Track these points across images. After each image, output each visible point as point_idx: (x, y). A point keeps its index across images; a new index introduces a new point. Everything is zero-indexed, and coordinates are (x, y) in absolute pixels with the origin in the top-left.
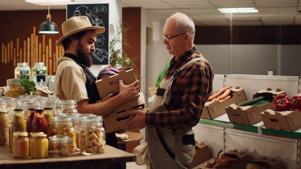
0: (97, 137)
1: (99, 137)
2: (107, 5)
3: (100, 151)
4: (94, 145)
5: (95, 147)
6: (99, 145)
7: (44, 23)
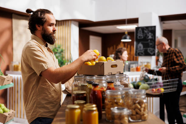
0: (139, 107)
1: (141, 107)
2: (155, 27)
3: (143, 118)
4: (137, 113)
5: (138, 115)
6: (142, 114)
7: (124, 36)
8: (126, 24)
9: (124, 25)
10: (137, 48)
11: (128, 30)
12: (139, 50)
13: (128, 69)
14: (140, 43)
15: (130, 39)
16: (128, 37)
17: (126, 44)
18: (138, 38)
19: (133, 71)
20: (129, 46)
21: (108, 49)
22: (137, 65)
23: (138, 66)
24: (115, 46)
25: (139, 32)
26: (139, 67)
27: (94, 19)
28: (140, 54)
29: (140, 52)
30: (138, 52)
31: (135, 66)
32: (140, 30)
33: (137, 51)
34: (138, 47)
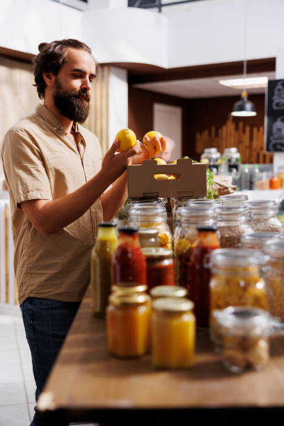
7: (239, 103)
8: (245, 75)
9: (240, 76)
10: (270, 133)
11: (247, 90)
12: (275, 136)
13: (248, 184)
14: (279, 120)
15: (253, 110)
16: (249, 105)
17: (241, 125)
18: (275, 107)
19: (262, 187)
20: (248, 129)
21: (198, 135)
22: (270, 174)
23: (273, 177)
24: (213, 129)
25: (276, 92)
26: (276, 179)
27: (166, 63)
28: (279, 147)
29: (279, 141)
30: (273, 142)
31: (267, 177)
32: (279, 87)
33: (271, 138)
34: (274, 130)
